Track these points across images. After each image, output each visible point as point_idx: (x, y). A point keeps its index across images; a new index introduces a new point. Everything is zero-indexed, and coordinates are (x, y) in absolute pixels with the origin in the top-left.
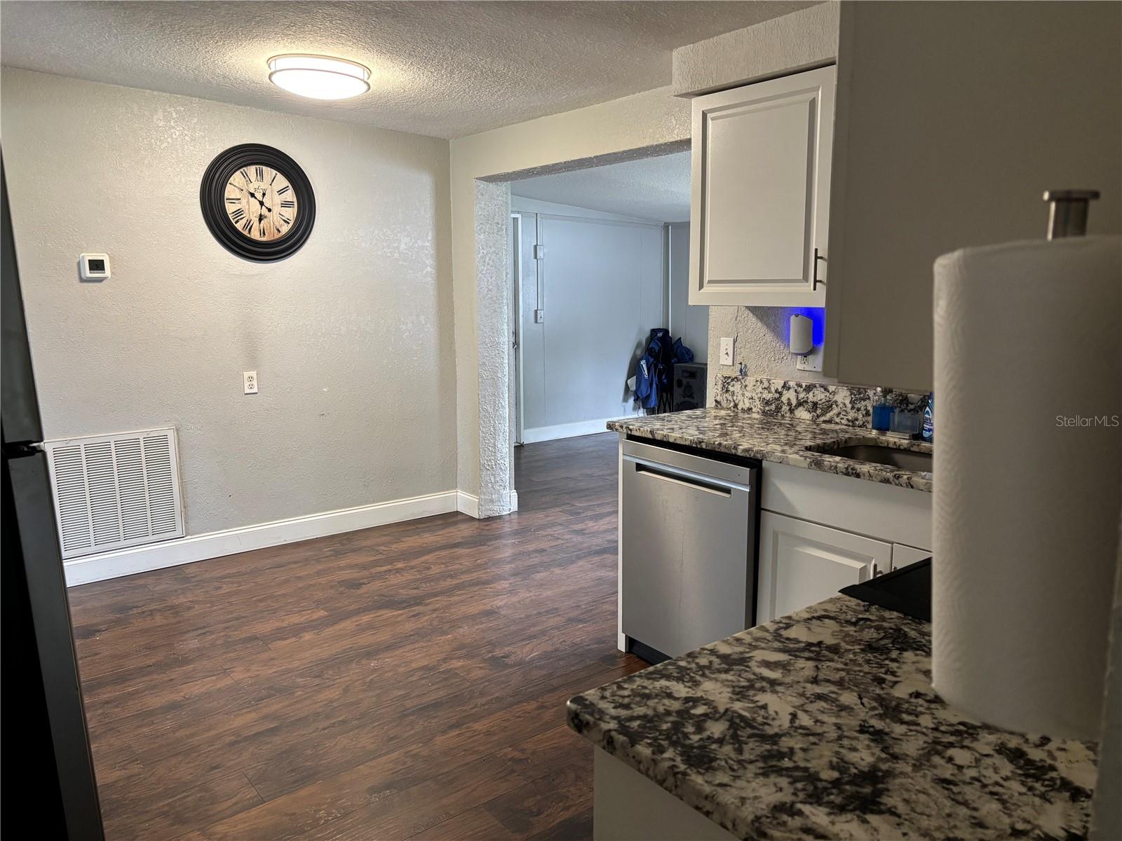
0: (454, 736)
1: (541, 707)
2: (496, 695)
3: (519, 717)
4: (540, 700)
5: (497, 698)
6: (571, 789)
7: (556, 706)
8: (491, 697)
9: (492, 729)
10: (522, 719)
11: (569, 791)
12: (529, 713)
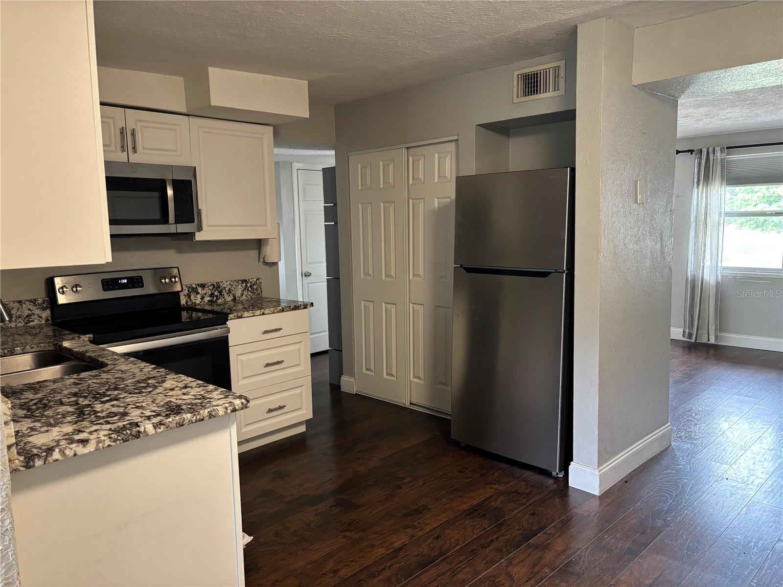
0: (396, 542)
1: (336, 572)
2: (376, 580)
3: (352, 561)
4: (338, 579)
5: (374, 577)
6: (313, 519)
7: (323, 574)
8: (380, 577)
9: (370, 549)
10: (350, 559)
11: (315, 518)
12: (344, 566)
